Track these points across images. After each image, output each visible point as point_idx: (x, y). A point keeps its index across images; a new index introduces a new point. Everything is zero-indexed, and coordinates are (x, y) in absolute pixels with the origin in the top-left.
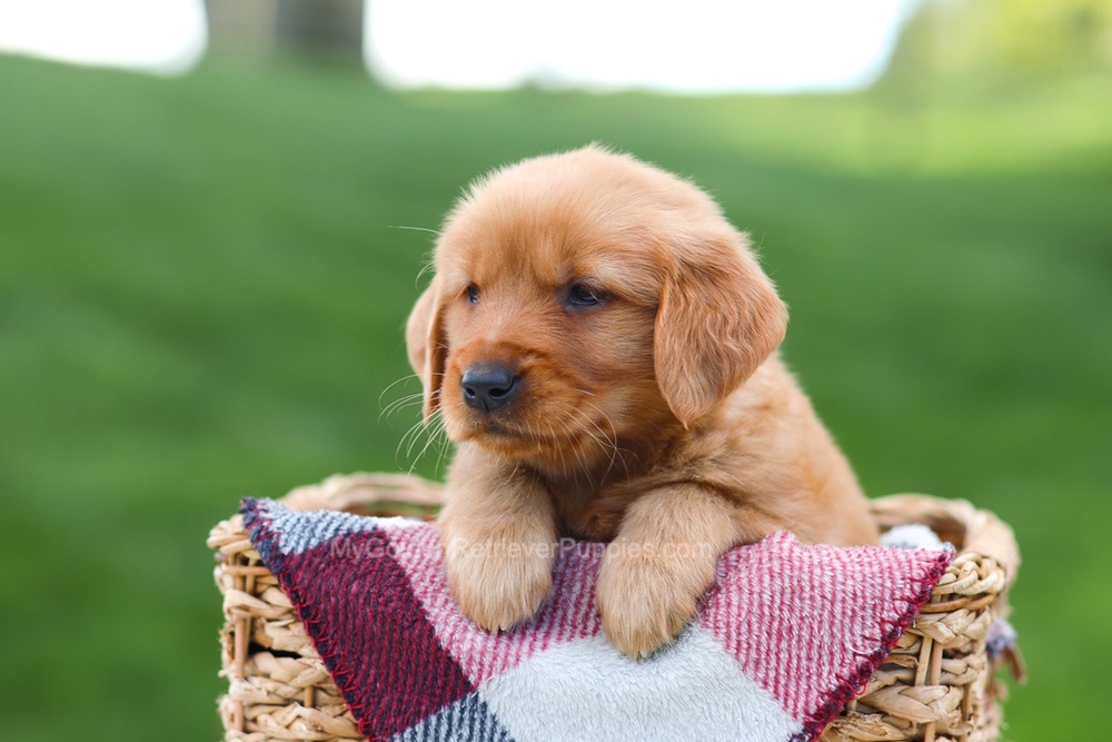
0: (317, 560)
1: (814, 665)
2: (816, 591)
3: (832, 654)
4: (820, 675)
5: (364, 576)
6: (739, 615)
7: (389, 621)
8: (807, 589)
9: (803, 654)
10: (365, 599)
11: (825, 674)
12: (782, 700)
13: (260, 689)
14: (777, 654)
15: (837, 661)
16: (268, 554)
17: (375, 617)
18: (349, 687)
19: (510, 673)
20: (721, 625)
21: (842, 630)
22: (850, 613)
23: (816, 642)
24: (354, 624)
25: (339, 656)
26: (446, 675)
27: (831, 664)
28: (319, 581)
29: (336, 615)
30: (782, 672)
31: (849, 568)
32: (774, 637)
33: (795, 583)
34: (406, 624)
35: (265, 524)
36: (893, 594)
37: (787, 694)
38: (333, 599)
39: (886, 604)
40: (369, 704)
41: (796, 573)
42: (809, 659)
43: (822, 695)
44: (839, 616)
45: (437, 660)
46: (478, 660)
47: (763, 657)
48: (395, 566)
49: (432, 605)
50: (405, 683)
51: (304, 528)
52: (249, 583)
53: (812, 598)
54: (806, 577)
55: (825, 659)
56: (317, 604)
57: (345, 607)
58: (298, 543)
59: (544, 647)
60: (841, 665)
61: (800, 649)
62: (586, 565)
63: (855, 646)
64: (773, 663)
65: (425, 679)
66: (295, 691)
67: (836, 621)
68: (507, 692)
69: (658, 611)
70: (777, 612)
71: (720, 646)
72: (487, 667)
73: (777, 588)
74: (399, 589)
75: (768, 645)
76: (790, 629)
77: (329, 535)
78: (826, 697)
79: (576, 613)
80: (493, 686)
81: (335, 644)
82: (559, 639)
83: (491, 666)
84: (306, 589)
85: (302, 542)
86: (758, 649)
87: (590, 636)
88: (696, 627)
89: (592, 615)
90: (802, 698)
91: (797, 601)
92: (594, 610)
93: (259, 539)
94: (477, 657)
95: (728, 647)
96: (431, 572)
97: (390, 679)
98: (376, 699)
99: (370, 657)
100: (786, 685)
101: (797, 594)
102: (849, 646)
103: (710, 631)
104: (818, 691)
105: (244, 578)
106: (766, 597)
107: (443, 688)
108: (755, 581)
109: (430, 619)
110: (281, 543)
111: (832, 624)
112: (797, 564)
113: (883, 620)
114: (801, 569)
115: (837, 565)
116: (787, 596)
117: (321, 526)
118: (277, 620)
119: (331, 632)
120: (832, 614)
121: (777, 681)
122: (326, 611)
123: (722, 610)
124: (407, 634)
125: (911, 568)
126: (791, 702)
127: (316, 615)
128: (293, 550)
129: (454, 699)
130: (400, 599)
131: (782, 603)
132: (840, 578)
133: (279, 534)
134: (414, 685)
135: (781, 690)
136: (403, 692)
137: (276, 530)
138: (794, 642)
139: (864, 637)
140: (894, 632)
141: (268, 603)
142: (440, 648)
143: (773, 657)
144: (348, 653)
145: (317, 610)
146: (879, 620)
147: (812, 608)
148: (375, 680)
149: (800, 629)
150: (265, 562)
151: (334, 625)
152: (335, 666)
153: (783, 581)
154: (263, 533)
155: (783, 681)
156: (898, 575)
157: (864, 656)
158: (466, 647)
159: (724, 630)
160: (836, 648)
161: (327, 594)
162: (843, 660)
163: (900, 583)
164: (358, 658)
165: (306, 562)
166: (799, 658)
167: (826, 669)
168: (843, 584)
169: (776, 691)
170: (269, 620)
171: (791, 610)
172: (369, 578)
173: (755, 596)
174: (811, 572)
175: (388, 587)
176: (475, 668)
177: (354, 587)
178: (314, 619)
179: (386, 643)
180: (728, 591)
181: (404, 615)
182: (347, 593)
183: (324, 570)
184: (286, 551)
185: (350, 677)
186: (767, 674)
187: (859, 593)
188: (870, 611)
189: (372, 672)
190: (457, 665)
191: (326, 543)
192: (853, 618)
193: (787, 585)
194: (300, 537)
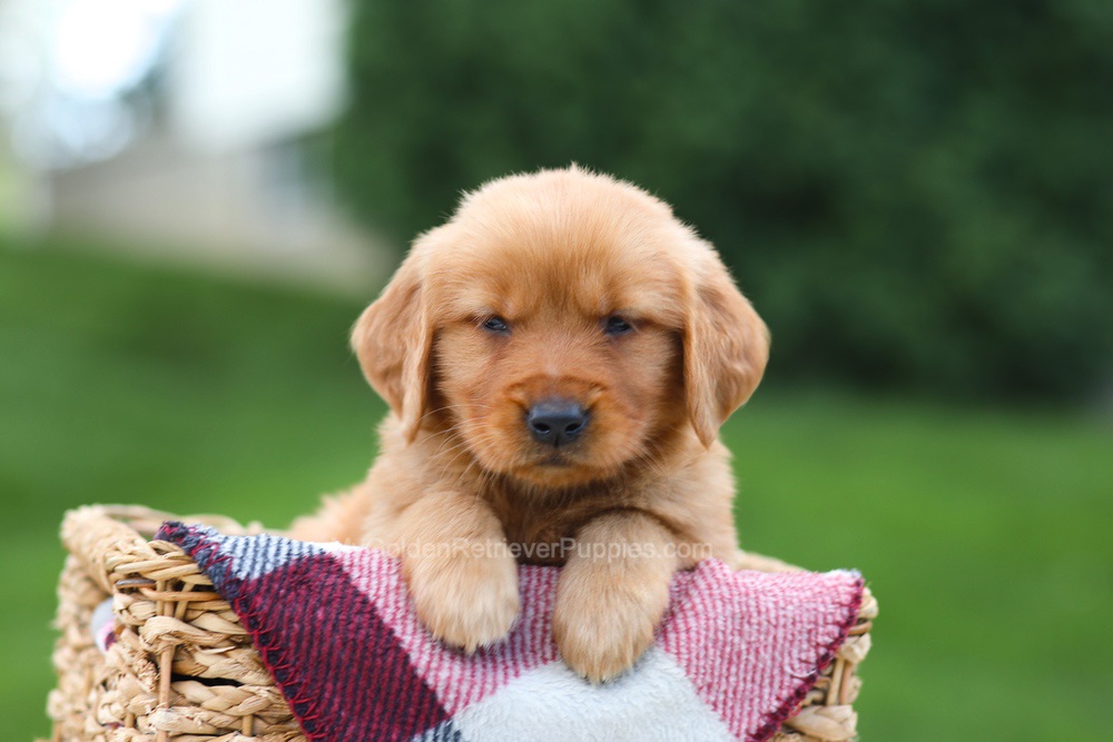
0: (276, 586)
1: (757, 688)
2: (764, 617)
3: (772, 677)
4: (761, 697)
5: (329, 602)
6: (698, 641)
7: (361, 647)
8: (755, 614)
9: (749, 678)
10: (334, 626)
11: (766, 697)
12: (728, 721)
13: (192, 719)
14: (727, 678)
15: (776, 685)
16: (222, 579)
17: (344, 644)
18: (309, 715)
19: (488, 700)
20: (683, 650)
21: (782, 655)
22: (790, 637)
23: (761, 666)
24: (319, 651)
25: (300, 684)
26: (421, 703)
27: (771, 684)
28: (280, 607)
29: (299, 642)
30: (731, 695)
31: (788, 593)
32: (726, 662)
33: (744, 609)
34: (380, 651)
35: (213, 547)
36: (825, 618)
37: (733, 715)
38: (296, 626)
39: (821, 630)
40: (332, 733)
41: (744, 599)
42: (753, 681)
43: (762, 715)
44: (780, 641)
45: (411, 688)
46: (455, 689)
47: (716, 680)
48: (357, 593)
49: (404, 633)
50: (372, 712)
51: (256, 551)
52: (181, 609)
53: (759, 624)
54: (752, 603)
55: (767, 681)
56: (278, 630)
57: (311, 634)
58: (253, 568)
59: (517, 674)
60: (781, 688)
61: (746, 671)
62: (537, 591)
63: (792, 668)
64: (723, 688)
65: (397, 707)
66: (232, 720)
67: (779, 646)
68: (483, 720)
69: (626, 637)
70: (730, 638)
71: (681, 672)
72: (464, 696)
73: (728, 613)
74: (368, 616)
75: (721, 669)
76: (739, 655)
77: (283, 560)
78: (766, 718)
79: (533, 638)
80: (470, 714)
81: (296, 671)
82: (527, 666)
83: (469, 694)
84: (267, 616)
85: (258, 567)
86: (712, 674)
87: (550, 662)
88: (659, 652)
89: (548, 640)
90: (746, 719)
91: (746, 627)
92: (548, 636)
93: (209, 563)
94: (454, 684)
95: (688, 672)
96: (392, 597)
97: (357, 708)
98: (341, 728)
99: (335, 684)
100: (732, 708)
101: (746, 620)
102: (788, 669)
103: (674, 656)
104: (760, 712)
105: (175, 604)
106: (720, 622)
107: (416, 717)
108: (709, 605)
109: (405, 646)
110: (235, 568)
111: (774, 648)
112: (743, 590)
113: (818, 645)
114: (747, 595)
115: (777, 591)
116: (737, 621)
117: (272, 550)
118: (211, 648)
119: (292, 659)
120: (775, 638)
121: (725, 703)
122: (288, 638)
123: (683, 636)
124: (379, 661)
125: (838, 594)
126: (736, 724)
127: (276, 641)
128: (248, 575)
129: (426, 728)
130: (371, 626)
131: (734, 629)
132: (782, 604)
133: (232, 558)
134: (383, 713)
135: (729, 712)
136: (371, 720)
137: (228, 554)
138: (742, 666)
139: (801, 661)
140: (826, 656)
141: (203, 630)
142: (415, 677)
143: (724, 680)
144: (312, 680)
145: (278, 636)
146: (814, 644)
147: (759, 631)
148: (340, 708)
149: (748, 653)
150: (217, 587)
151: (295, 653)
152: (295, 693)
153: (733, 606)
154: (215, 557)
155: (730, 704)
156: (828, 599)
157: (801, 679)
158: (444, 675)
159: (686, 656)
160: (776, 671)
161: (291, 620)
162: (782, 682)
163: (831, 608)
164: (322, 686)
165: (263, 588)
166: (745, 679)
167: (766, 691)
168: (784, 609)
169: (724, 714)
170: (203, 647)
171: (741, 633)
172: (335, 605)
173: (711, 622)
174: (757, 598)
175: (357, 613)
176: (452, 696)
177: (320, 614)
178: (273, 646)
179: (354, 670)
180: (685, 617)
181: (376, 643)
182: (314, 619)
183: (285, 597)
184: (242, 576)
185: (312, 706)
186: (717, 697)
187: (798, 619)
188: (805, 636)
189: (337, 700)
190: (433, 692)
191: (281, 569)
192: (792, 642)
193: (737, 611)
194: (254, 562)
